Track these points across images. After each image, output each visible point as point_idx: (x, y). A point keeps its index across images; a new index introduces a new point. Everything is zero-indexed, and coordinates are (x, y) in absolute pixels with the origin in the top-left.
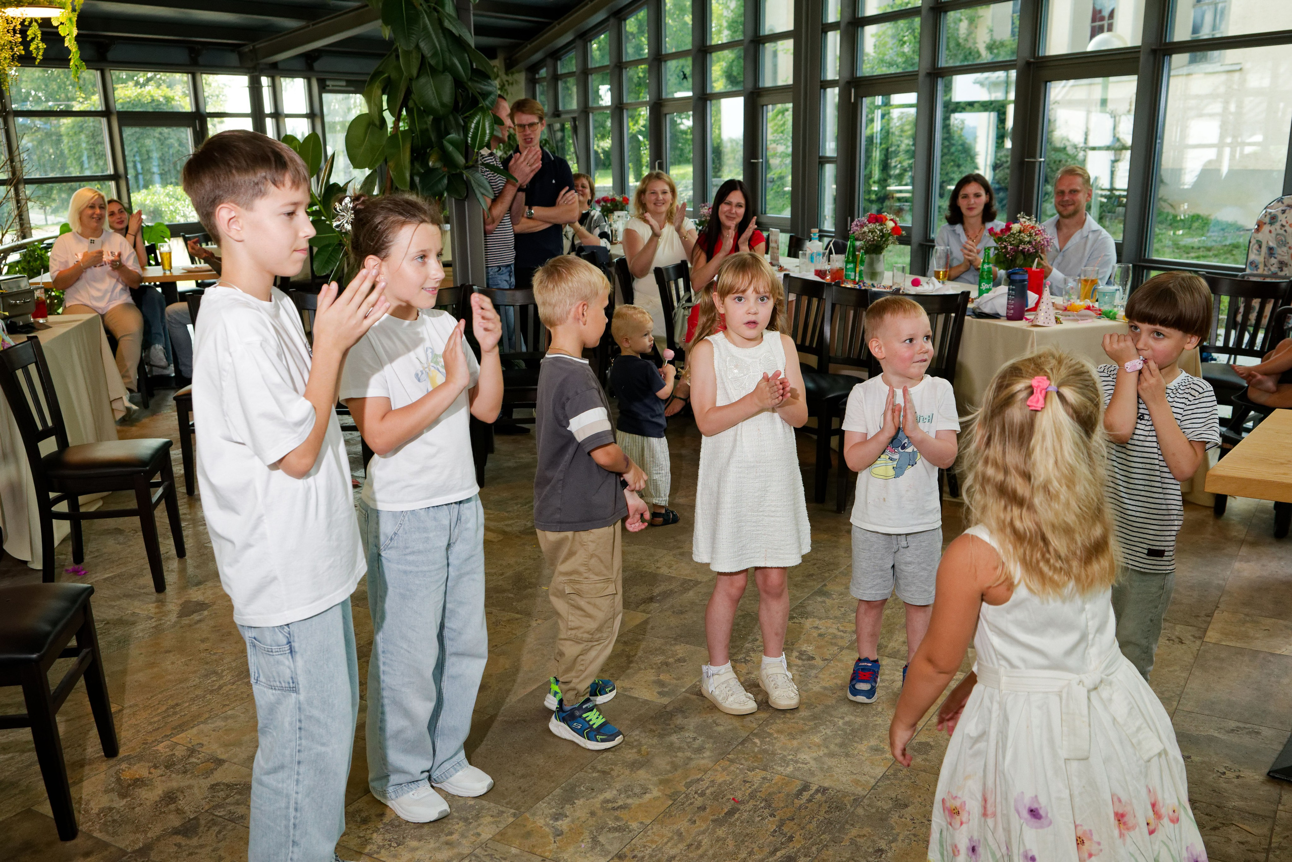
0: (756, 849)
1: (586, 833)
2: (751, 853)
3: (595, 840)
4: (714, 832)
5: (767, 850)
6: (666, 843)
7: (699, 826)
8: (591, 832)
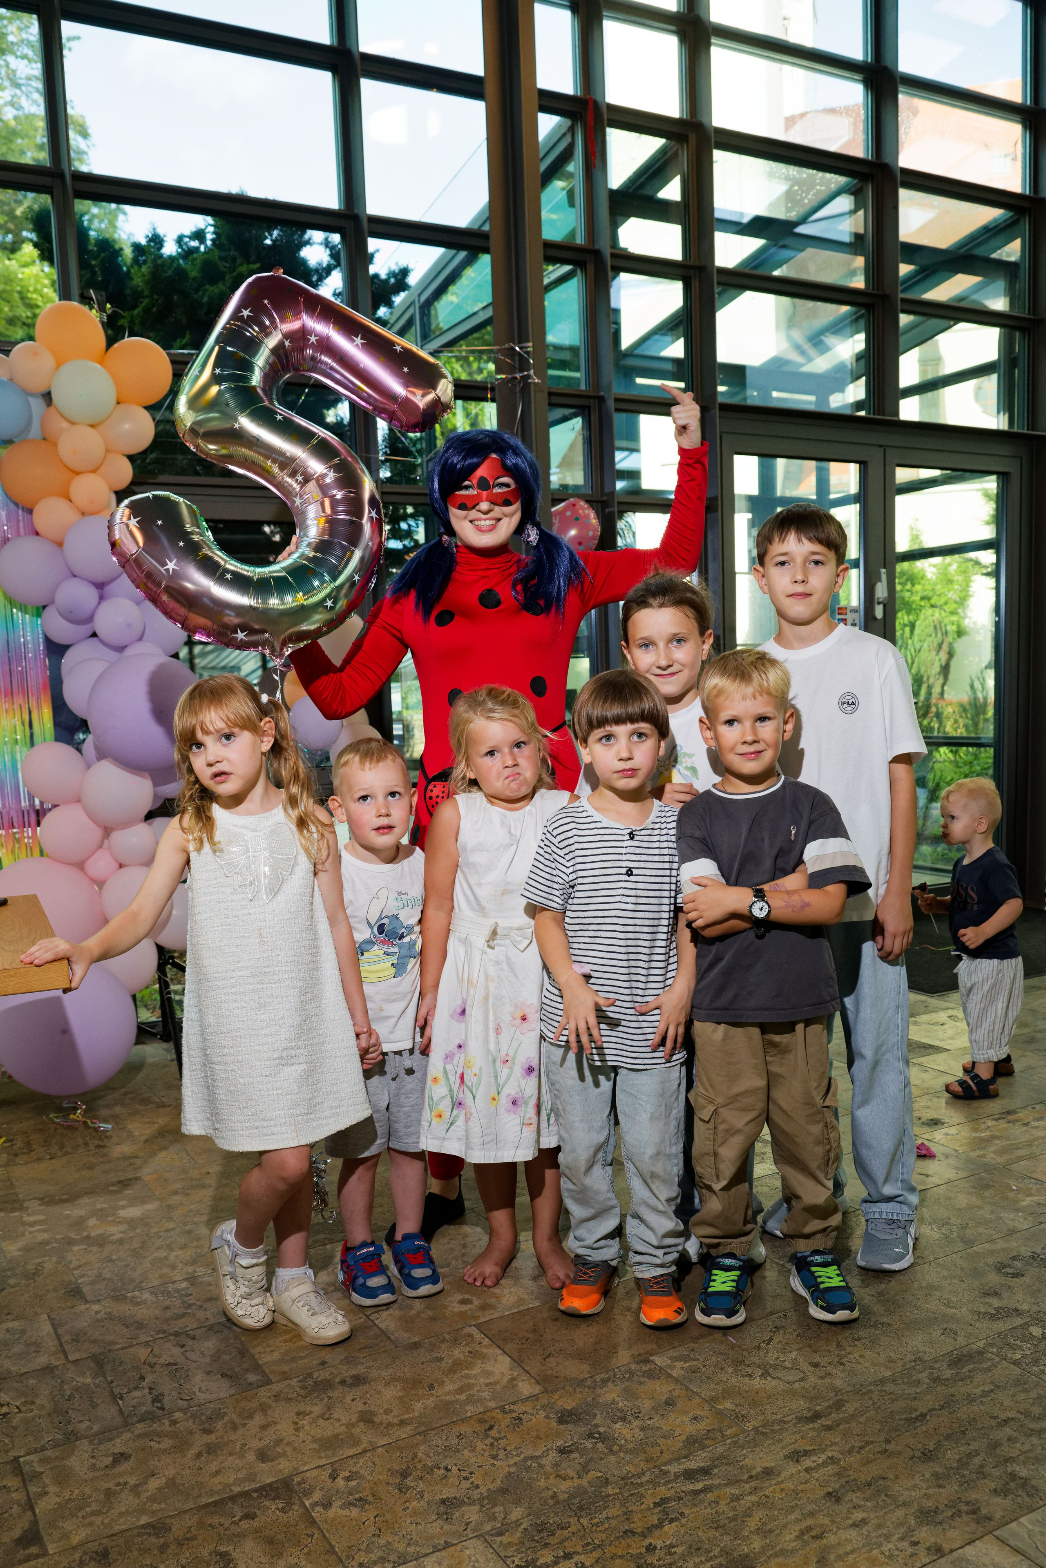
0: (723, 1503)
4: (764, 1549)
5: (710, 1496)
6: (852, 1552)
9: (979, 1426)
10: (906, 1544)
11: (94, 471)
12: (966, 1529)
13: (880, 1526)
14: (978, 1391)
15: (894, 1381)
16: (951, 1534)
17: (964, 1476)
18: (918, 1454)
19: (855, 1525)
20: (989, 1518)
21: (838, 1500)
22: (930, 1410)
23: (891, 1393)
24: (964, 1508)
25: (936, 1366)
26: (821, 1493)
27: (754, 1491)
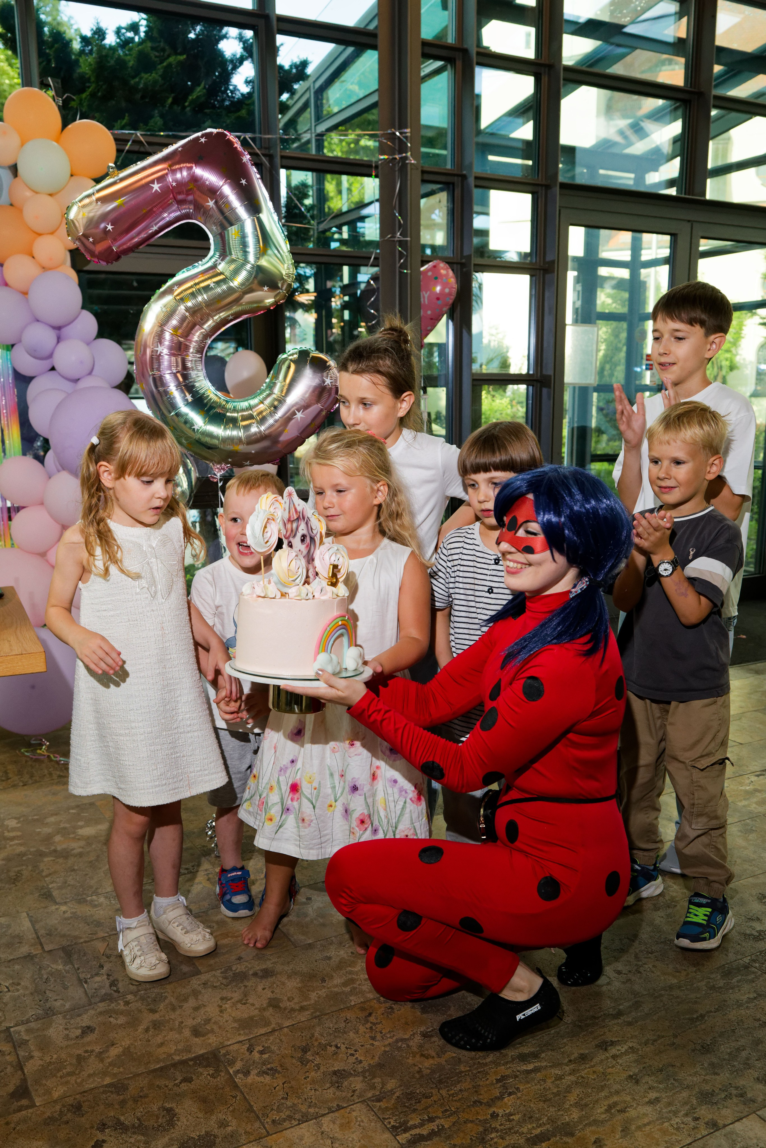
0: (549, 1081)
2: (560, 1078)
4: (581, 1119)
5: (539, 1075)
6: (648, 1124)
7: (593, 1132)
9: (746, 1026)
10: (690, 1119)
11: (52, 233)
12: (736, 1109)
13: (669, 1104)
14: (745, 998)
15: (680, 987)
16: (725, 1112)
17: (734, 1066)
18: (698, 1047)
19: (650, 1102)
20: (754, 1101)
21: (637, 1082)
22: (708, 1012)
23: (678, 997)
24: (734, 1092)
25: (713, 976)
26: (624, 1075)
27: (573, 1072)
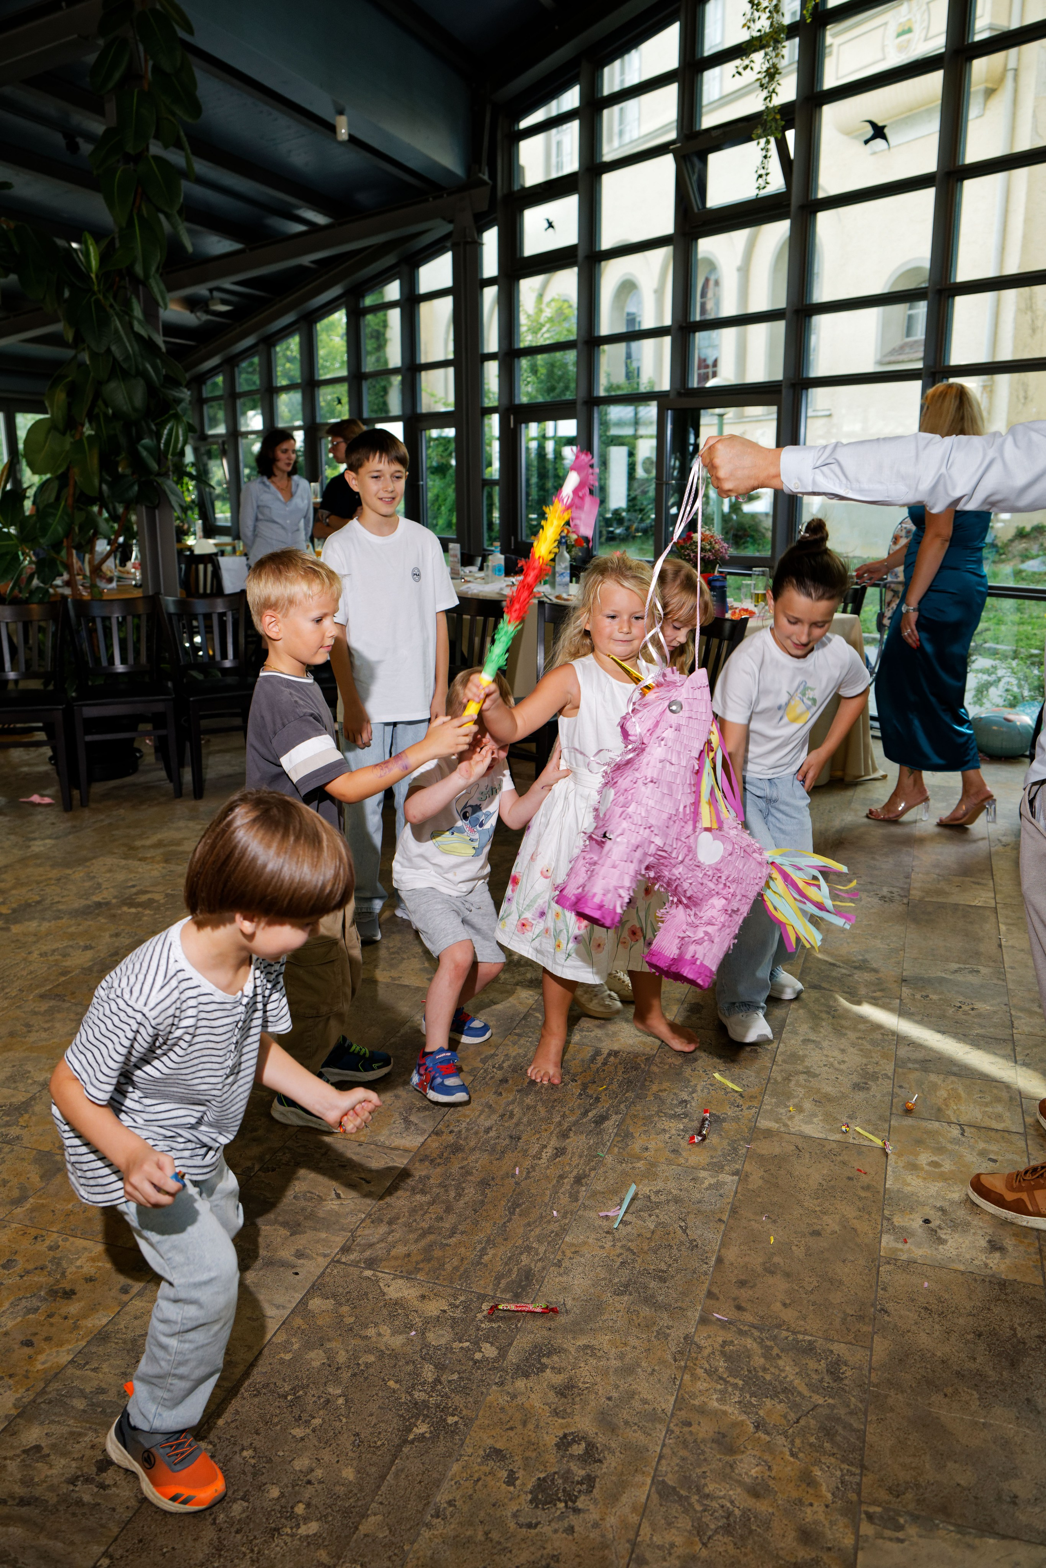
1: (397, 1115)
2: (564, 1116)
3: (406, 1120)
4: (522, 1102)
6: (479, 1116)
8: (401, 1114)
9: (468, 1221)
15: (557, 1234)
16: (436, 1144)
18: (492, 1183)
19: (490, 1128)
23: (549, 1222)
24: (438, 1161)
27: (560, 1124)
